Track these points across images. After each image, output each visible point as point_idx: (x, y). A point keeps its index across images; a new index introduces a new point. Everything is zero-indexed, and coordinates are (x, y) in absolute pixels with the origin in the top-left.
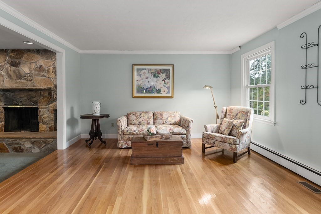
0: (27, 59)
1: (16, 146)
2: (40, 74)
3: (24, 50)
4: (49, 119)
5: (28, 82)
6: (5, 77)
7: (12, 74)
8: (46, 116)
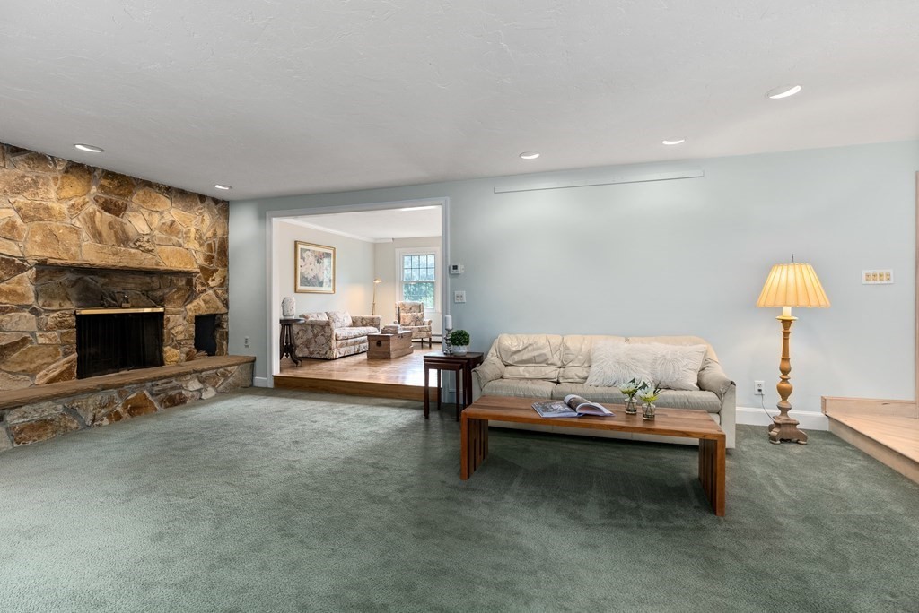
0: (143, 202)
1: (173, 393)
2: (170, 240)
3: (135, 179)
4: (187, 336)
5: (144, 254)
6: (85, 234)
7: (104, 230)
8: (181, 328)
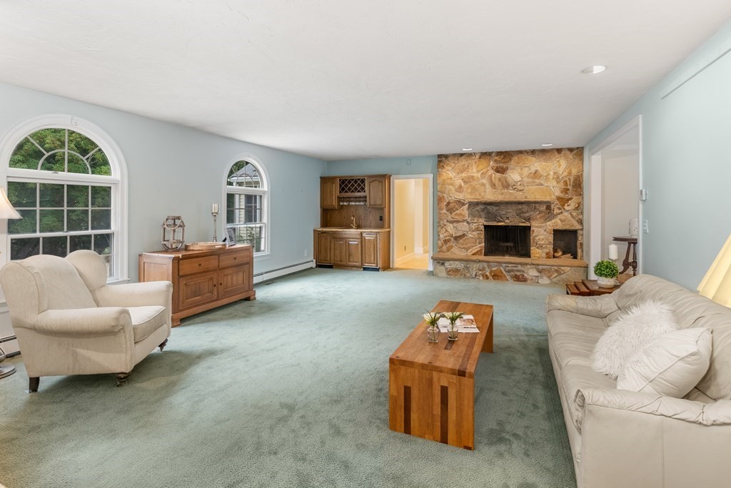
0: (518, 163)
1: (518, 273)
2: (535, 182)
3: (513, 152)
4: (547, 242)
5: (518, 193)
6: (488, 186)
7: (497, 182)
8: (542, 237)
